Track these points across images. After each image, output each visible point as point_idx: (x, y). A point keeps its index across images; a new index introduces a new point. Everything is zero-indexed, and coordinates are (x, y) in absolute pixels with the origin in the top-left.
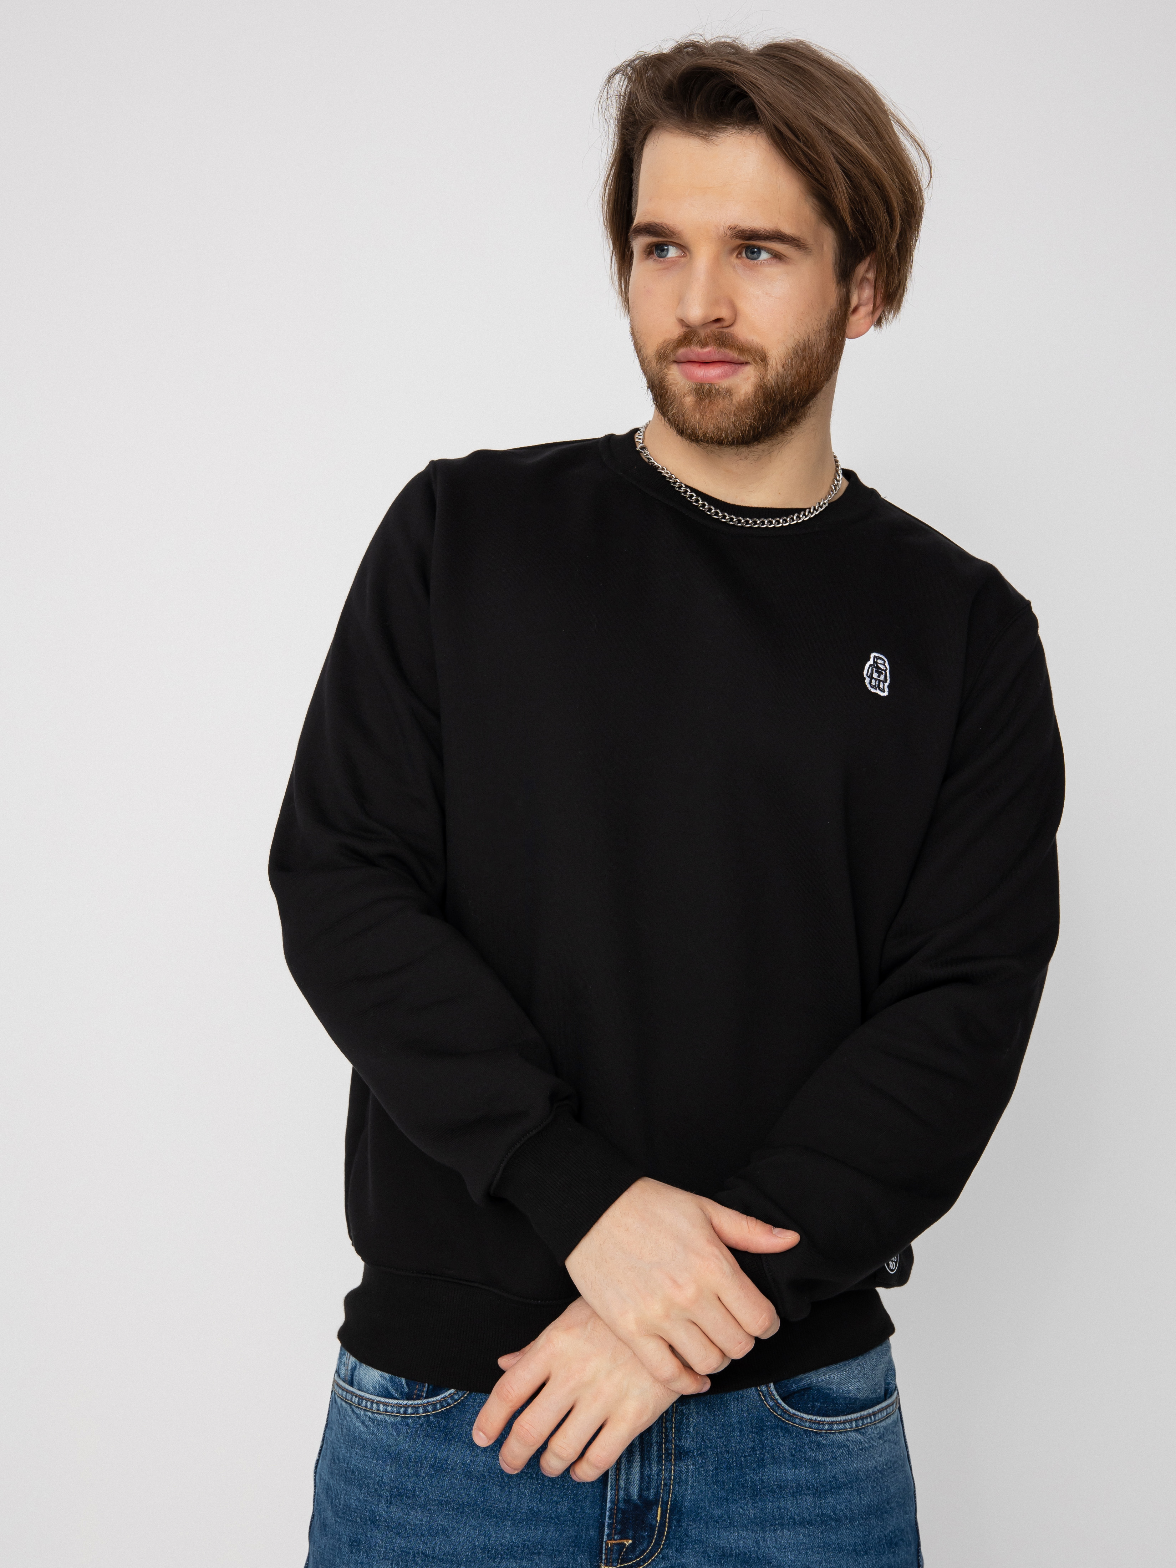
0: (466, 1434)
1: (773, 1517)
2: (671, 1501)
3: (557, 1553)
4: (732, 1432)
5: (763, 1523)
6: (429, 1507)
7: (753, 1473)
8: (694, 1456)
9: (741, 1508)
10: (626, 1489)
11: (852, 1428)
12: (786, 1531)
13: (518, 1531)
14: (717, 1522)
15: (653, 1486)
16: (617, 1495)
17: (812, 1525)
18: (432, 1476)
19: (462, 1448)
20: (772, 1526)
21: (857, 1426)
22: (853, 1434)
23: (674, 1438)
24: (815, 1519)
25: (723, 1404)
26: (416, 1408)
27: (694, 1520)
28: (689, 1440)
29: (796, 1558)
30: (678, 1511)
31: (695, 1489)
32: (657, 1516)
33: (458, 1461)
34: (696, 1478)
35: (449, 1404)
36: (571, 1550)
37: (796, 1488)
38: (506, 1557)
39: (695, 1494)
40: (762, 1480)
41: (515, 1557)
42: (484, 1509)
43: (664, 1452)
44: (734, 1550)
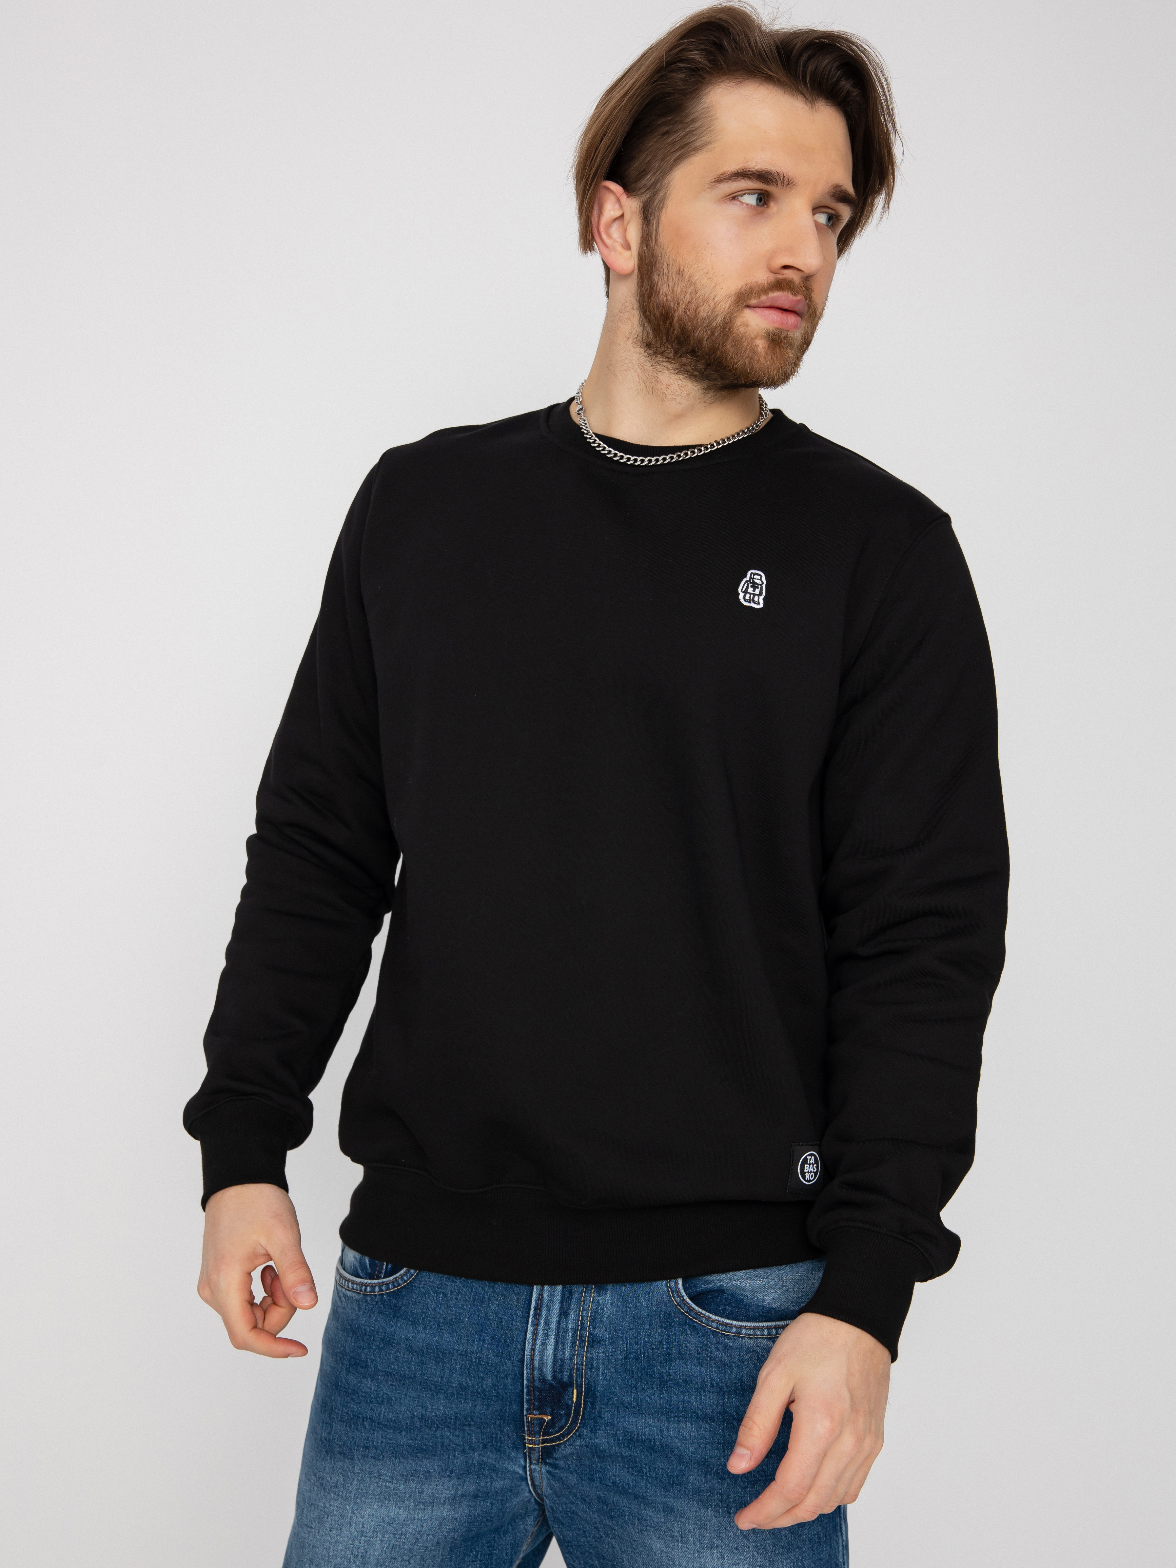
0: (411, 1313)
1: (678, 1409)
2: (585, 1385)
3: (486, 1426)
4: (642, 1324)
5: (667, 1412)
6: (377, 1377)
7: (661, 1366)
8: (606, 1345)
9: (649, 1397)
10: (541, 1370)
11: (763, 1335)
12: (689, 1424)
13: (451, 1404)
14: (627, 1408)
15: (565, 1369)
16: (532, 1374)
17: (713, 1422)
18: (380, 1349)
19: (407, 1325)
20: (677, 1417)
21: (769, 1334)
22: (765, 1341)
23: (589, 1327)
24: (718, 1416)
25: (636, 1297)
26: (373, 1286)
27: (607, 1404)
28: (603, 1330)
29: (696, 1450)
30: (592, 1394)
31: (606, 1376)
32: (573, 1397)
33: (403, 1337)
34: (607, 1365)
35: (399, 1285)
36: (498, 1422)
37: (701, 1384)
38: (441, 1427)
39: (606, 1380)
40: (669, 1373)
41: (448, 1427)
42: (421, 1382)
43: (578, 1338)
44: (641, 1435)
